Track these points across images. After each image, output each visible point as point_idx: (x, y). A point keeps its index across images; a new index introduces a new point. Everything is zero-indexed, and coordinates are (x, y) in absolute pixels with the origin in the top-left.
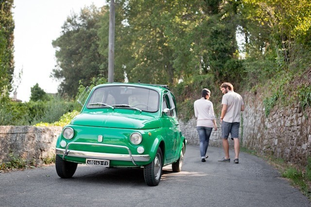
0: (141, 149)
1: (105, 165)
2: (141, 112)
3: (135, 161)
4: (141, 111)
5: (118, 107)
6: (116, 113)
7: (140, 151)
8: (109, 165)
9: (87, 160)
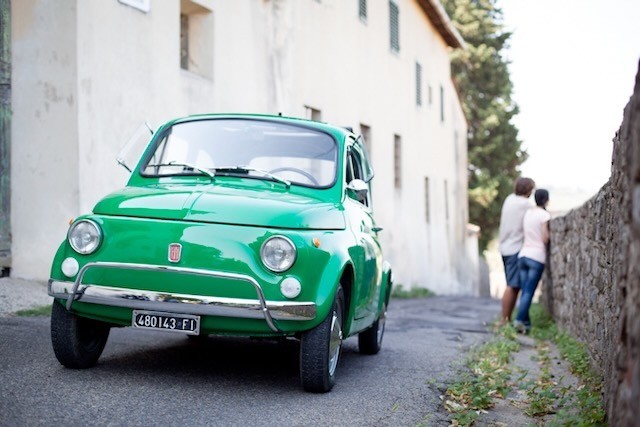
0: (292, 285)
1: (188, 328)
2: (288, 187)
3: (273, 319)
4: (289, 184)
5: (226, 174)
6: (218, 188)
7: (290, 289)
8: (198, 329)
9: (135, 314)
